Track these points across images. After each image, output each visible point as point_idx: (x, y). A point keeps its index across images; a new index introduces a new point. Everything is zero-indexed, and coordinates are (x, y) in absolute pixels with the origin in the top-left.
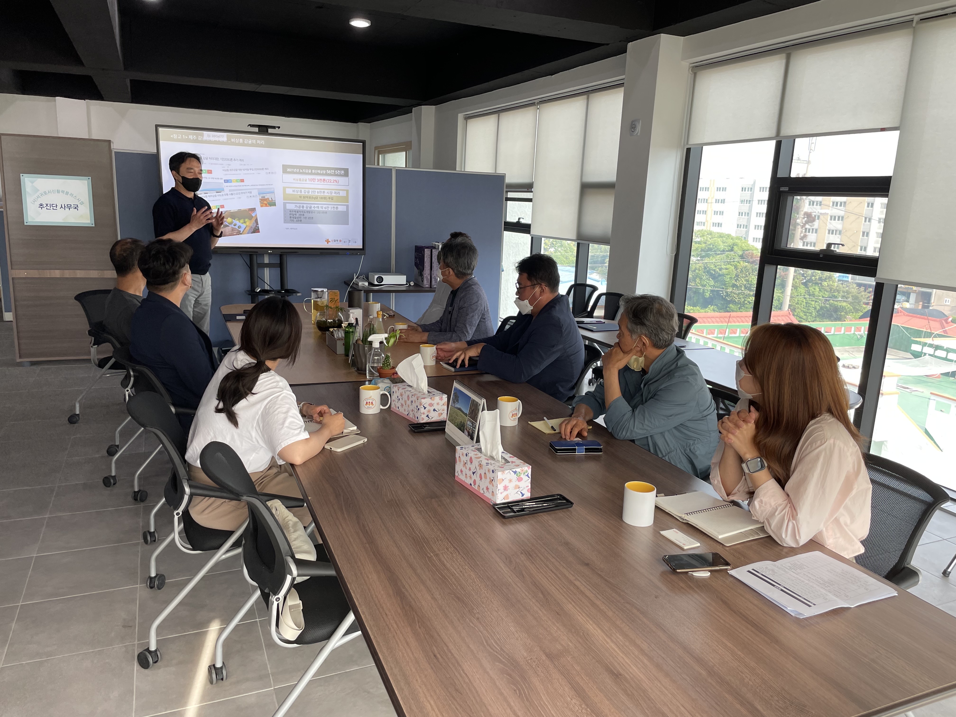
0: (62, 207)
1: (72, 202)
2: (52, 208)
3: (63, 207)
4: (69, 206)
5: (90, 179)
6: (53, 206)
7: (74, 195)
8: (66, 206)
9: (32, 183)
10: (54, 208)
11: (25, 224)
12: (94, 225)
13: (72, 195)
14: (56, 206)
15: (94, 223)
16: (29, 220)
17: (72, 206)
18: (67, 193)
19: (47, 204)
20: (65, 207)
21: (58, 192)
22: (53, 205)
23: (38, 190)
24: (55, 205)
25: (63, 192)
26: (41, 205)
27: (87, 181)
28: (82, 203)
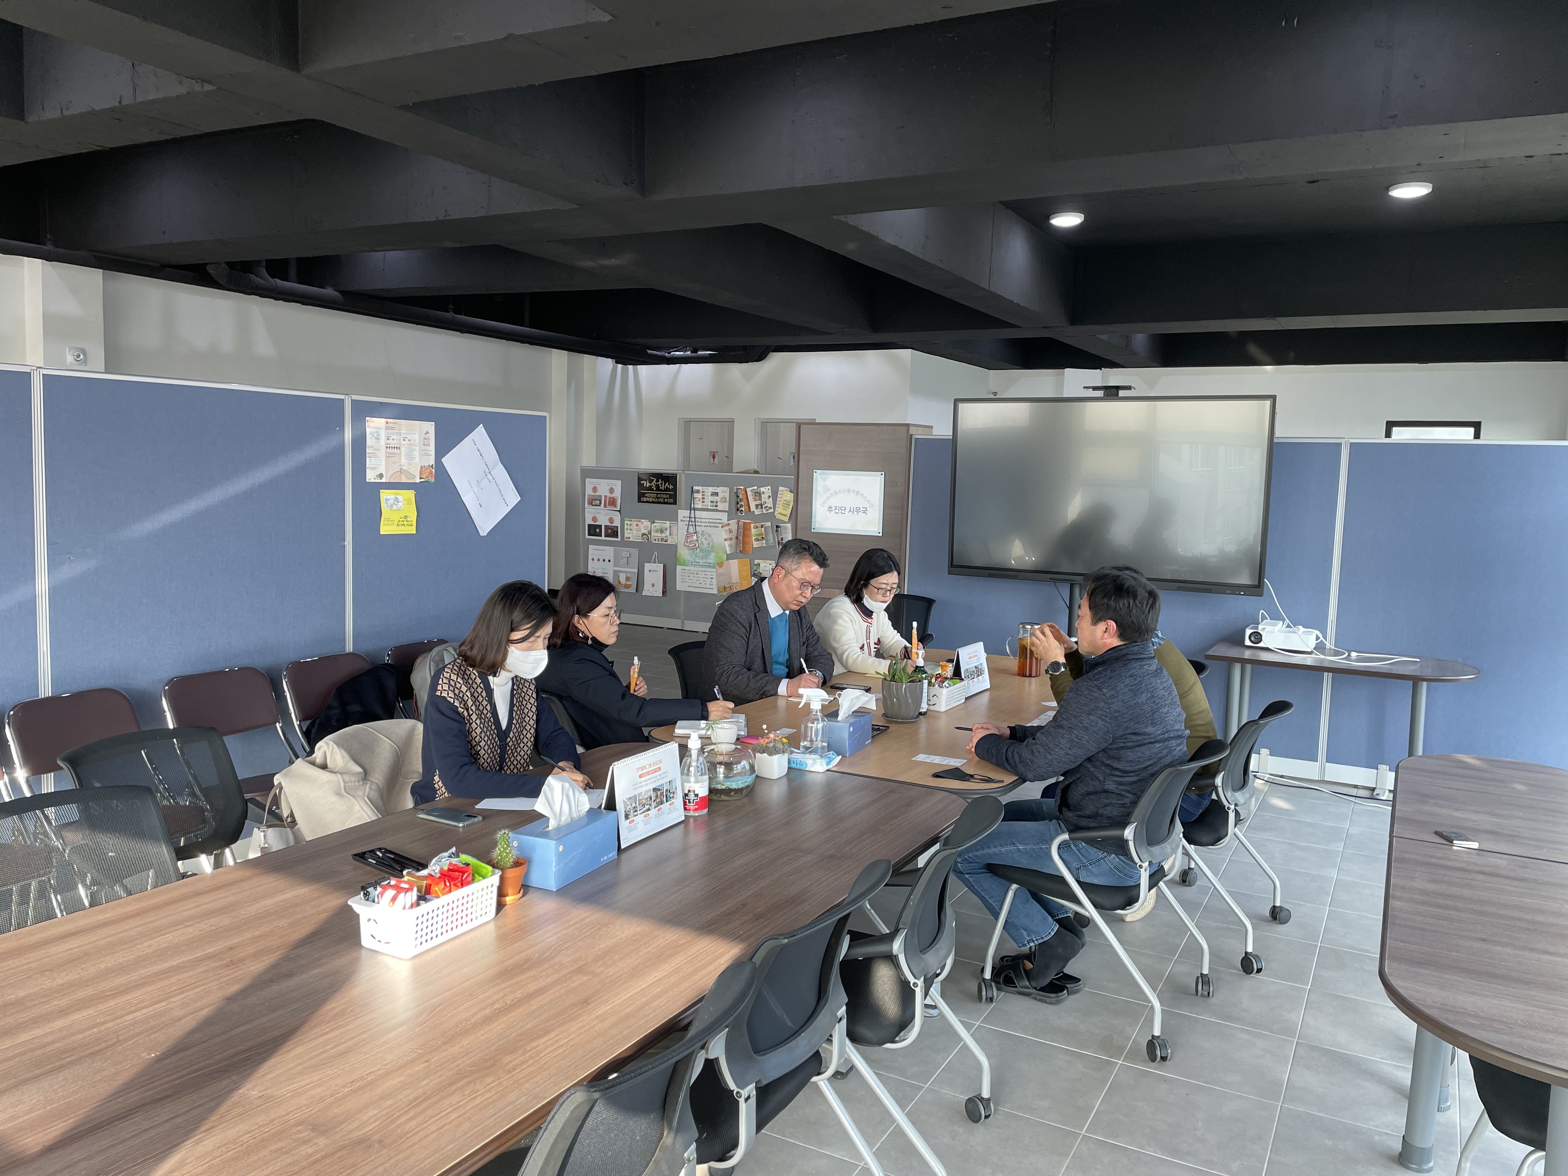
0: (850, 510)
1: (862, 505)
3: (852, 510)
4: (858, 510)
5: (883, 475)
6: (841, 510)
7: (865, 496)
8: (855, 509)
9: (824, 480)
10: (843, 512)
11: (813, 531)
12: (881, 535)
13: (862, 495)
14: (845, 509)
15: (881, 532)
16: (817, 526)
17: (862, 509)
18: (858, 493)
19: (836, 507)
21: (849, 491)
22: (842, 508)
23: (828, 490)
24: (843, 508)
25: (854, 491)
26: (830, 508)
27: (879, 478)
28: (872, 506)
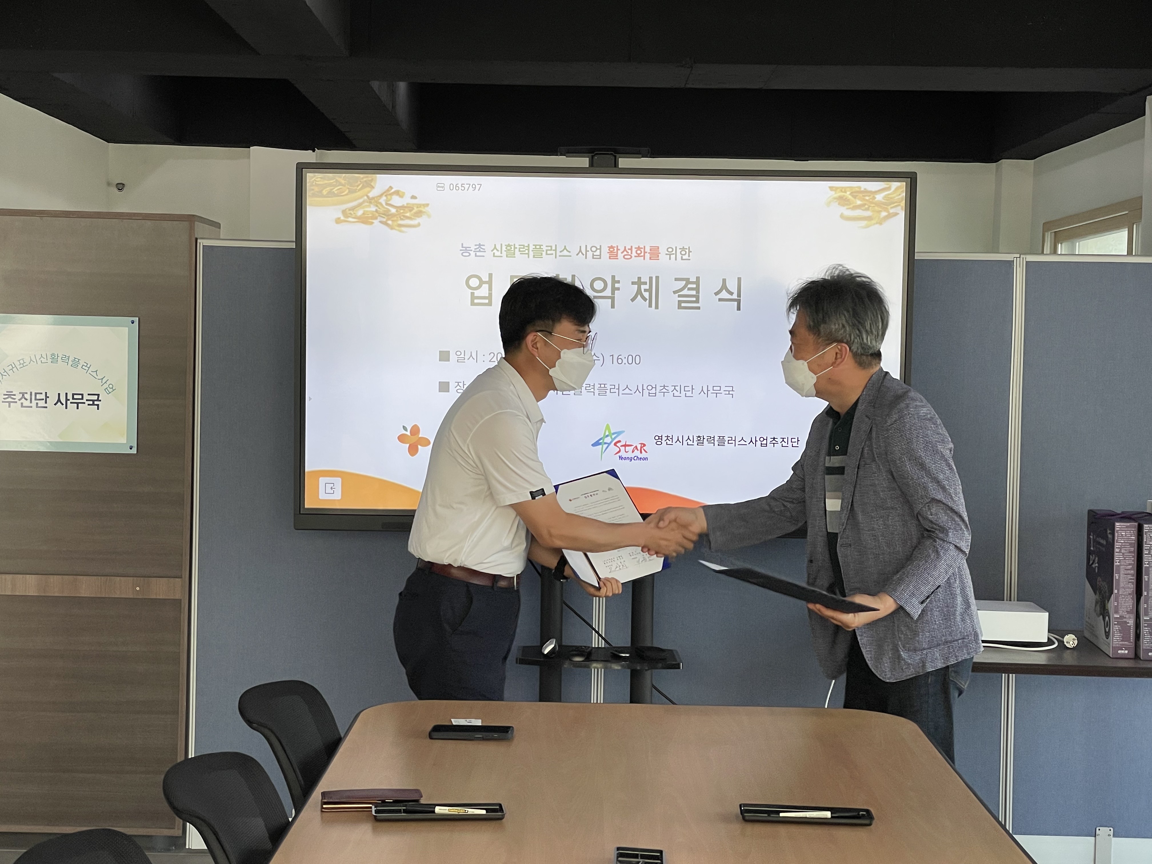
0: (59, 400)
1: (87, 387)
2: (34, 402)
3: (63, 400)
4: (77, 400)
5: (136, 323)
6: (39, 399)
7: (93, 368)
8: (70, 397)
12: (134, 451)
13: (87, 366)
14: (47, 397)
15: (135, 444)
17: (86, 397)
18: (76, 363)
20: (67, 400)
21: (54, 358)
22: (38, 397)
23: (5, 357)
24: (43, 396)
25: (66, 358)
26: (9, 397)
27: (126, 329)
28: (111, 390)
